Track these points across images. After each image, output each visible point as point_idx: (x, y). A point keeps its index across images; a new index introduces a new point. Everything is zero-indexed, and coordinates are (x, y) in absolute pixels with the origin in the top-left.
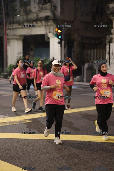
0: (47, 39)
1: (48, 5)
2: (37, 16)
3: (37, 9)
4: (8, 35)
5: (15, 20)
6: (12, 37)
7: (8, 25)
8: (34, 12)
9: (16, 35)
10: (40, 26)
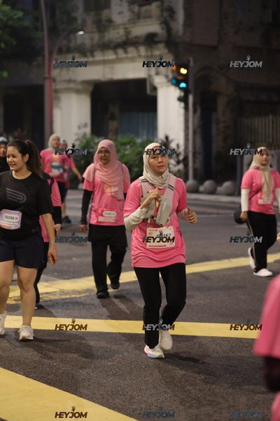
0: (151, 91)
1: (154, 8)
2: (128, 33)
3: (127, 15)
4: (54, 80)
5: (72, 44)
6: (65, 86)
7: (55, 56)
8: (120, 25)
9: (74, 81)
10: (132, 60)
